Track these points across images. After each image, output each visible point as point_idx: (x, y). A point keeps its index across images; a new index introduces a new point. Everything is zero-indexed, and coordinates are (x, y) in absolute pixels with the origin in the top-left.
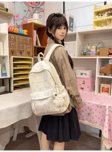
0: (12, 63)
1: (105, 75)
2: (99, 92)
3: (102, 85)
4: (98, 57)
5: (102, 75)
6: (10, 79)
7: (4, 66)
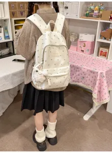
0: (14, 25)
1: (105, 39)
2: (98, 55)
3: (101, 49)
4: (99, 21)
5: (102, 38)
6: (13, 42)
7: (6, 29)
